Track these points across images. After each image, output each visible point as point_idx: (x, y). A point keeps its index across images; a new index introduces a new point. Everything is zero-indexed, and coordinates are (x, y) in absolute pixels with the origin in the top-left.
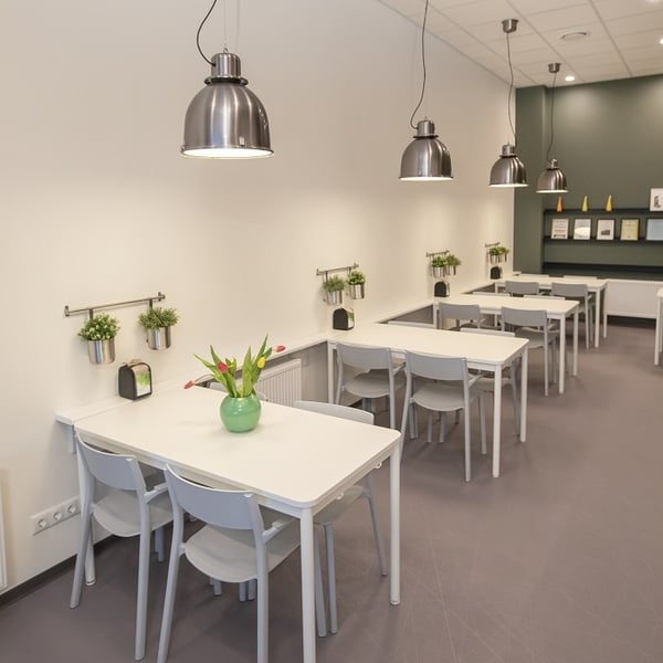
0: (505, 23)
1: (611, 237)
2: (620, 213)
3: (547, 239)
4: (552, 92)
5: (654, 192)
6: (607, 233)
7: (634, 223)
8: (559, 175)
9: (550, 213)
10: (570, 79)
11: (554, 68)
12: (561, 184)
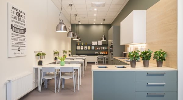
0: (75, 15)
1: (86, 49)
2: (88, 45)
3: (76, 50)
4: (77, 25)
5: (92, 42)
6: (86, 48)
7: (90, 47)
8: (80, 38)
9: (77, 45)
10: (80, 23)
11: (79, 22)
12: (80, 40)
